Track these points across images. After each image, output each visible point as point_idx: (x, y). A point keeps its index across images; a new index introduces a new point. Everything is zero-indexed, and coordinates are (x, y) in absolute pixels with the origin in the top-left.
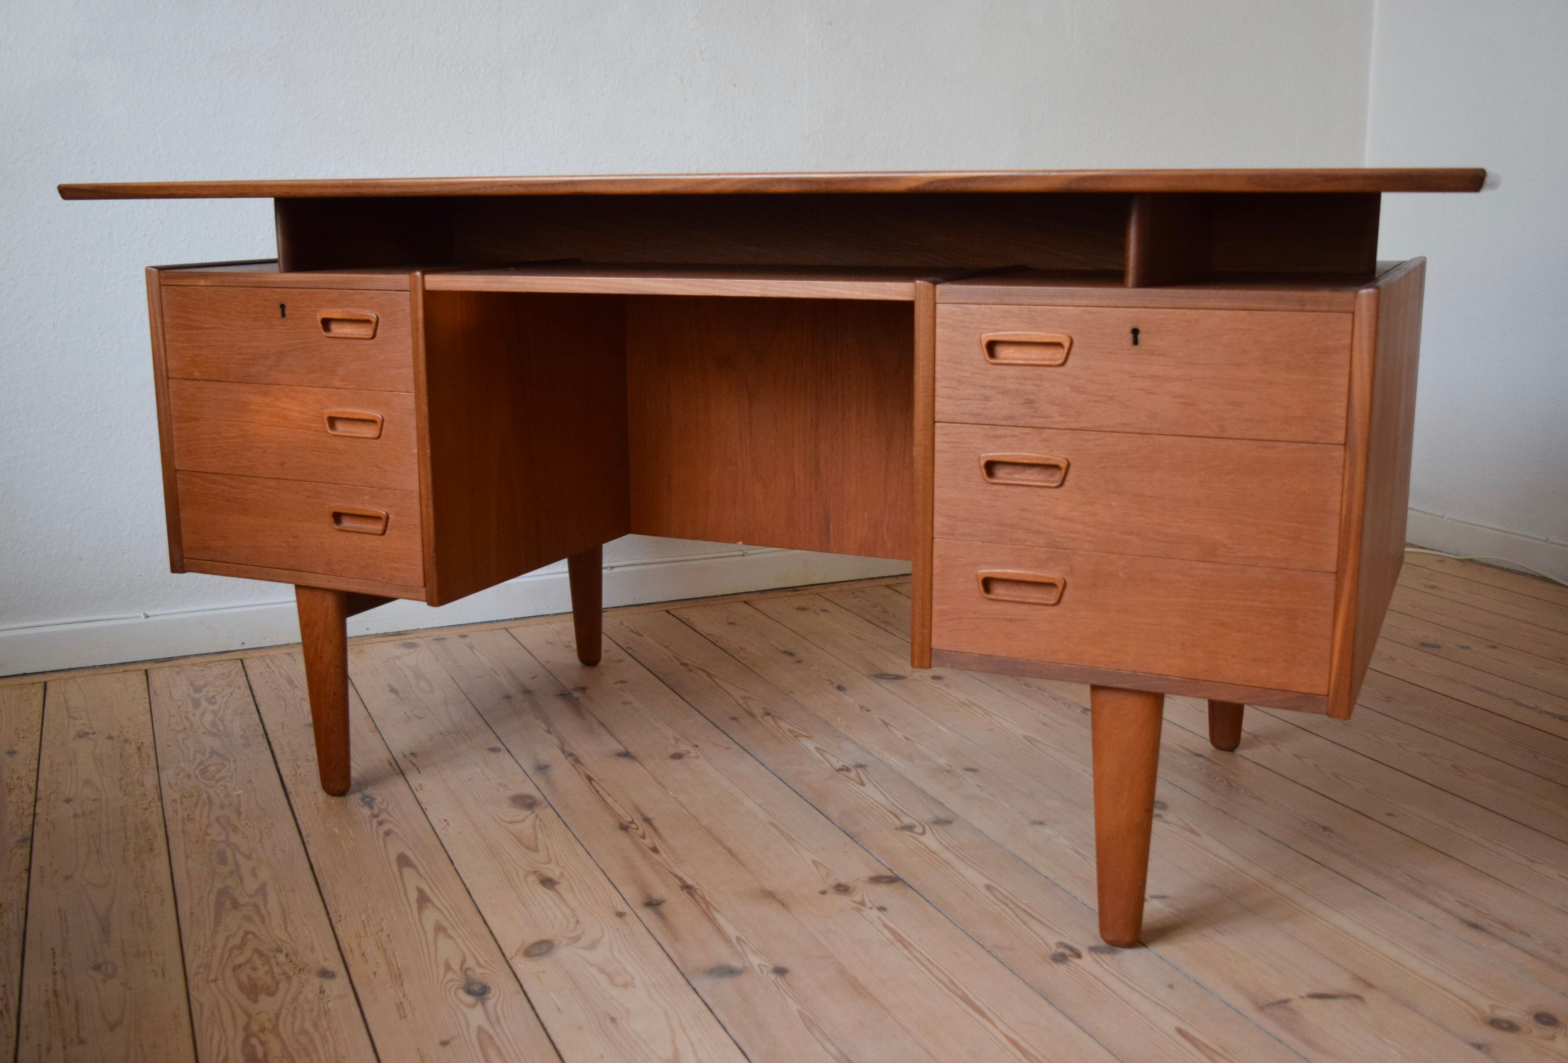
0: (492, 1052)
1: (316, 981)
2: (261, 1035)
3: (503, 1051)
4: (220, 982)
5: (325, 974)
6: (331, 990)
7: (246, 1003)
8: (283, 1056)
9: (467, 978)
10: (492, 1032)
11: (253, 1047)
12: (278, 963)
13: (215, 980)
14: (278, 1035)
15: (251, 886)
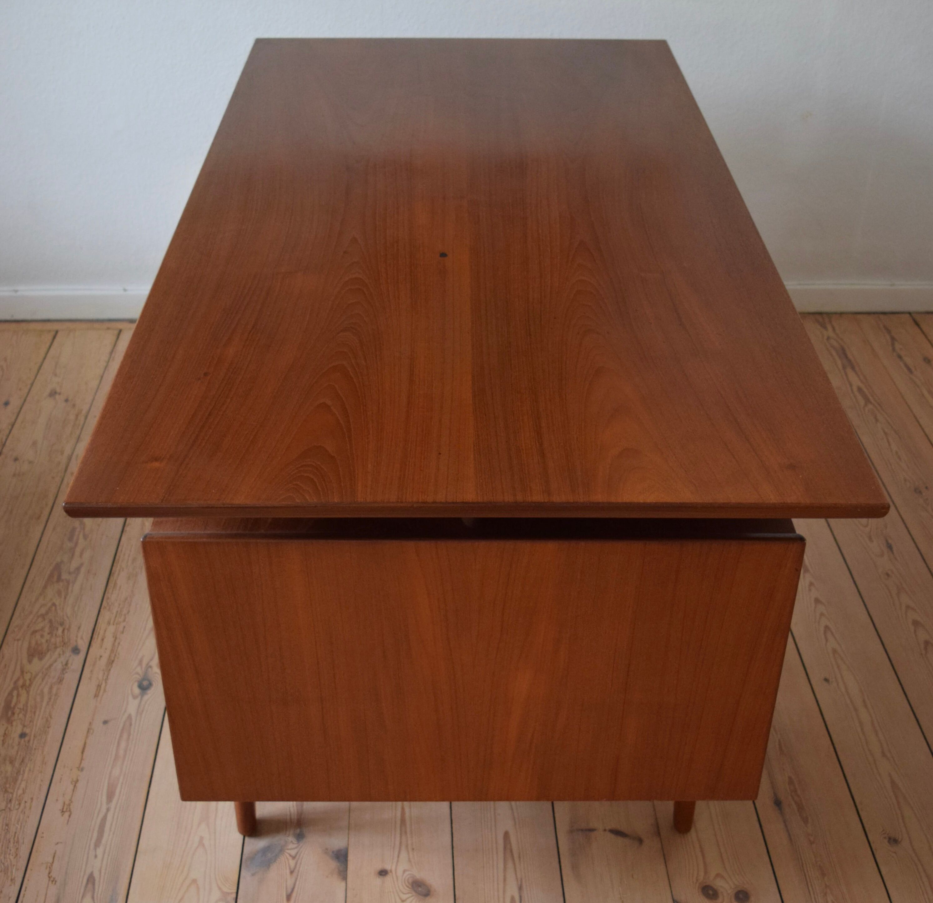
0: (125, 736)
1: (68, 653)
2: (20, 689)
3: (131, 737)
4: (20, 642)
5: (76, 650)
6: (72, 665)
7: (25, 661)
8: (23, 709)
9: (146, 673)
10: (133, 723)
11: (13, 696)
12: (56, 635)
13: (18, 640)
14: (28, 692)
15: (74, 564)
